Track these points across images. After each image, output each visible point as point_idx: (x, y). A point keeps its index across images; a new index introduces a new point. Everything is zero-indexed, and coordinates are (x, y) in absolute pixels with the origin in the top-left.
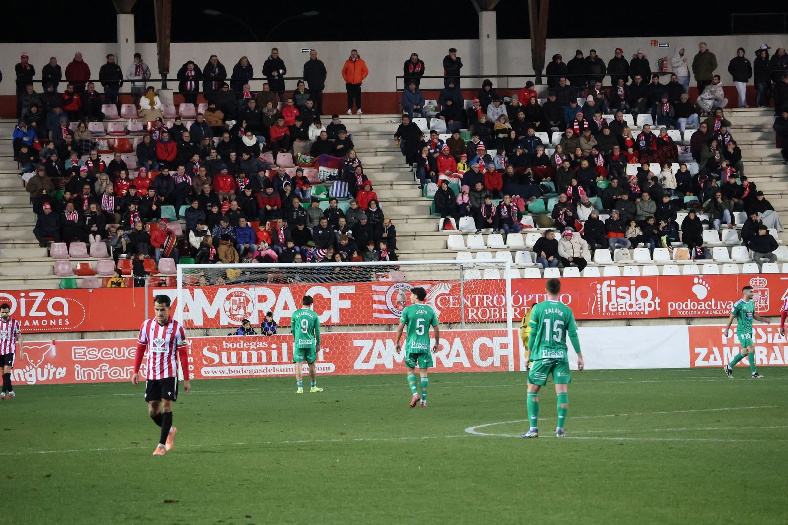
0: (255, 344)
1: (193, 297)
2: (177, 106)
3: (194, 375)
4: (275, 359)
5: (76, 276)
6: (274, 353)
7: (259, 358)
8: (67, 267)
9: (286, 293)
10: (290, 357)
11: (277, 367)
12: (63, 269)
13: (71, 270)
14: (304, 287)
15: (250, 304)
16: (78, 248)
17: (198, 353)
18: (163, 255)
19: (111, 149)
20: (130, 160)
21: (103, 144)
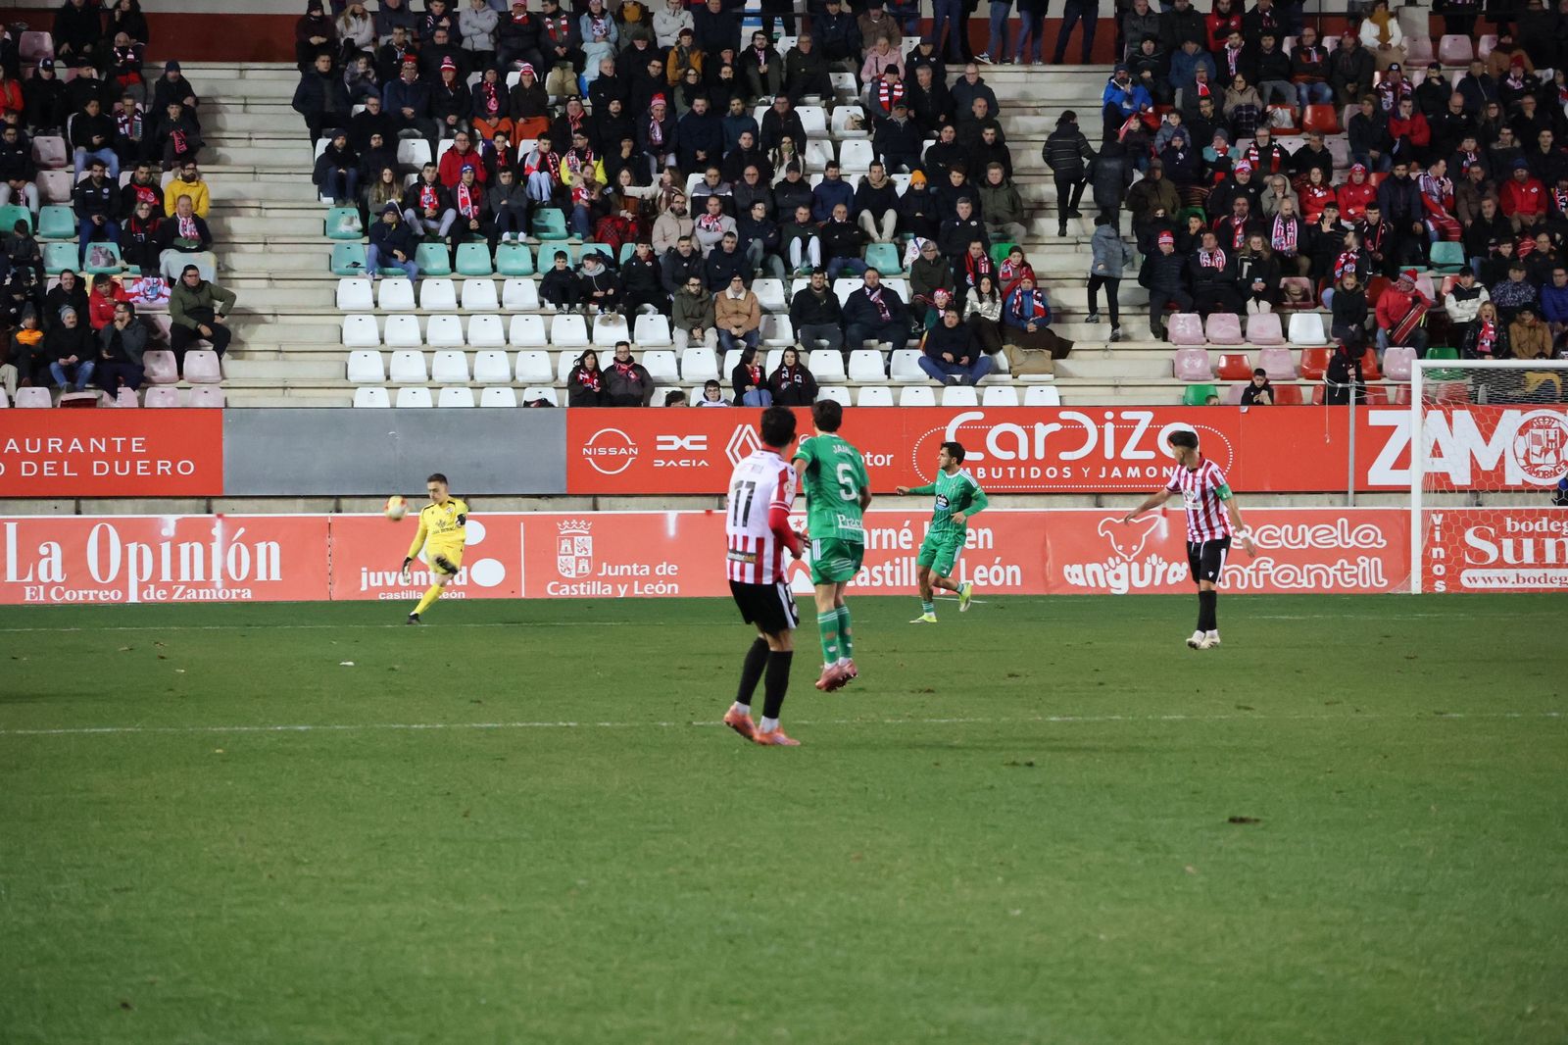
1: (1450, 427)
2: (1435, 40)
3: (1447, 585)
5: (1218, 381)
8: (1199, 363)
12: (1192, 366)
13: (1208, 369)
16: (1223, 324)
17: (1453, 539)
18: (1392, 343)
19: (1299, 127)
20: (1339, 147)
21: (1283, 116)
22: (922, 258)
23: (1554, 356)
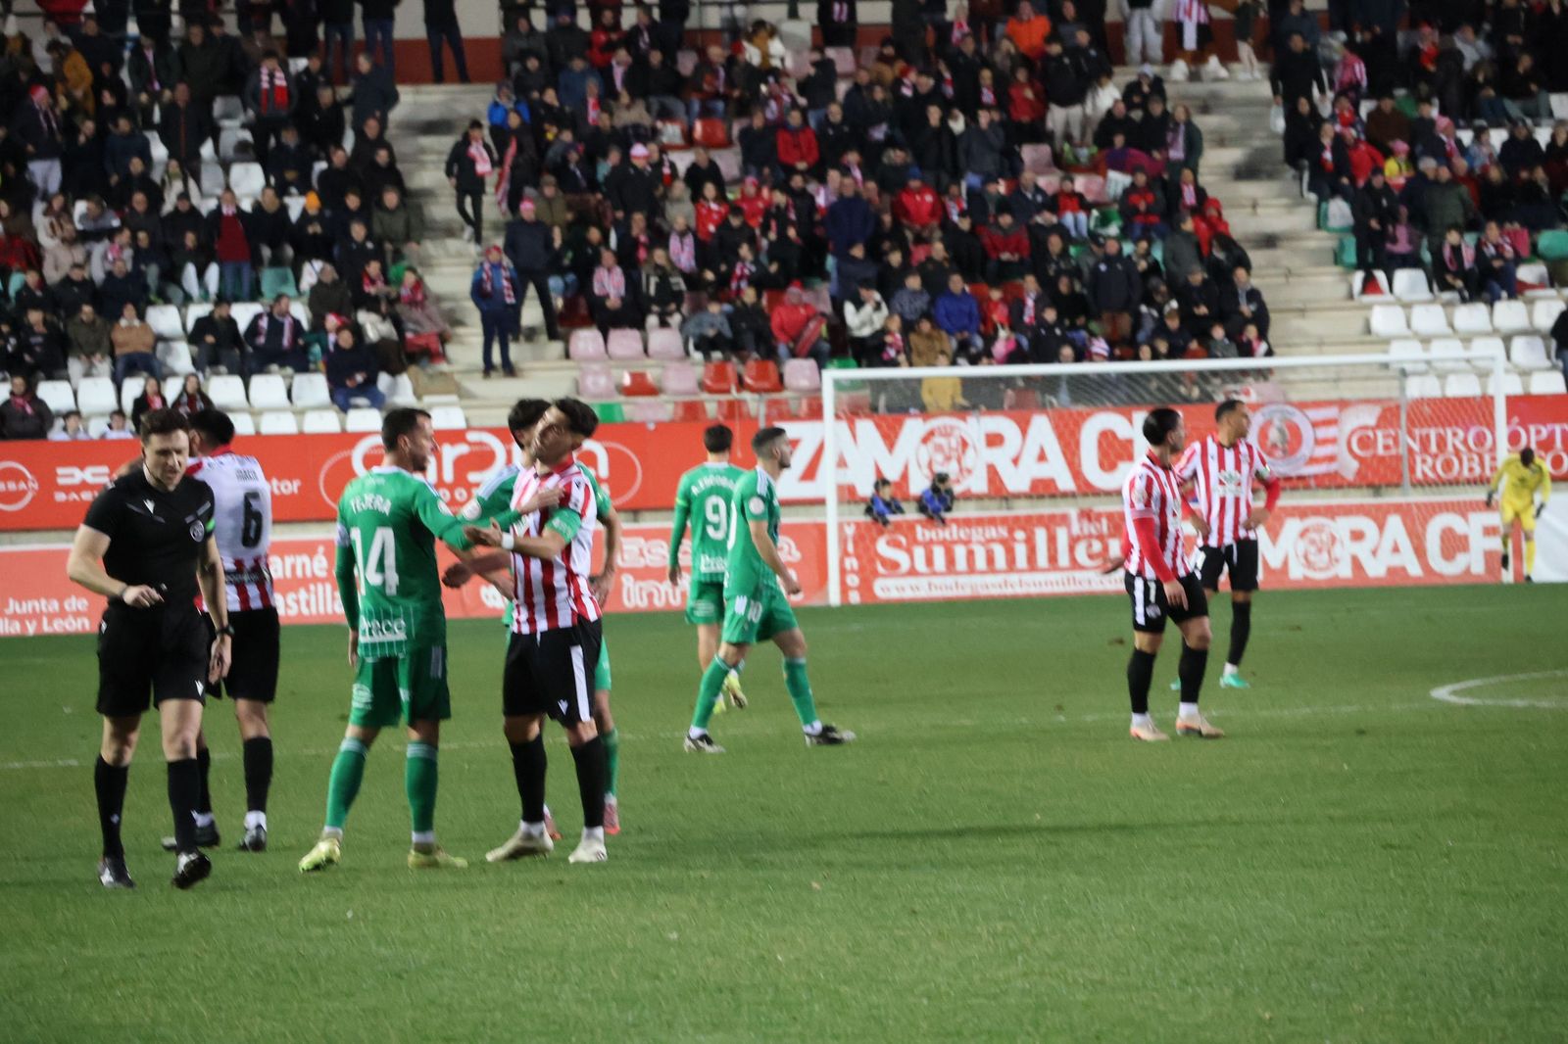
0: (980, 530)
1: (854, 436)
3: (862, 596)
4: (1021, 560)
5: (622, 398)
6: (1021, 551)
7: (990, 560)
8: (603, 381)
9: (1041, 427)
10: (1053, 558)
11: (1028, 577)
12: (595, 383)
13: (612, 387)
14: (1080, 414)
15: (970, 452)
16: (625, 341)
17: (867, 549)
18: (794, 355)
19: (689, 141)
20: (729, 162)
21: (672, 132)
22: (320, 282)
23: (954, 363)
